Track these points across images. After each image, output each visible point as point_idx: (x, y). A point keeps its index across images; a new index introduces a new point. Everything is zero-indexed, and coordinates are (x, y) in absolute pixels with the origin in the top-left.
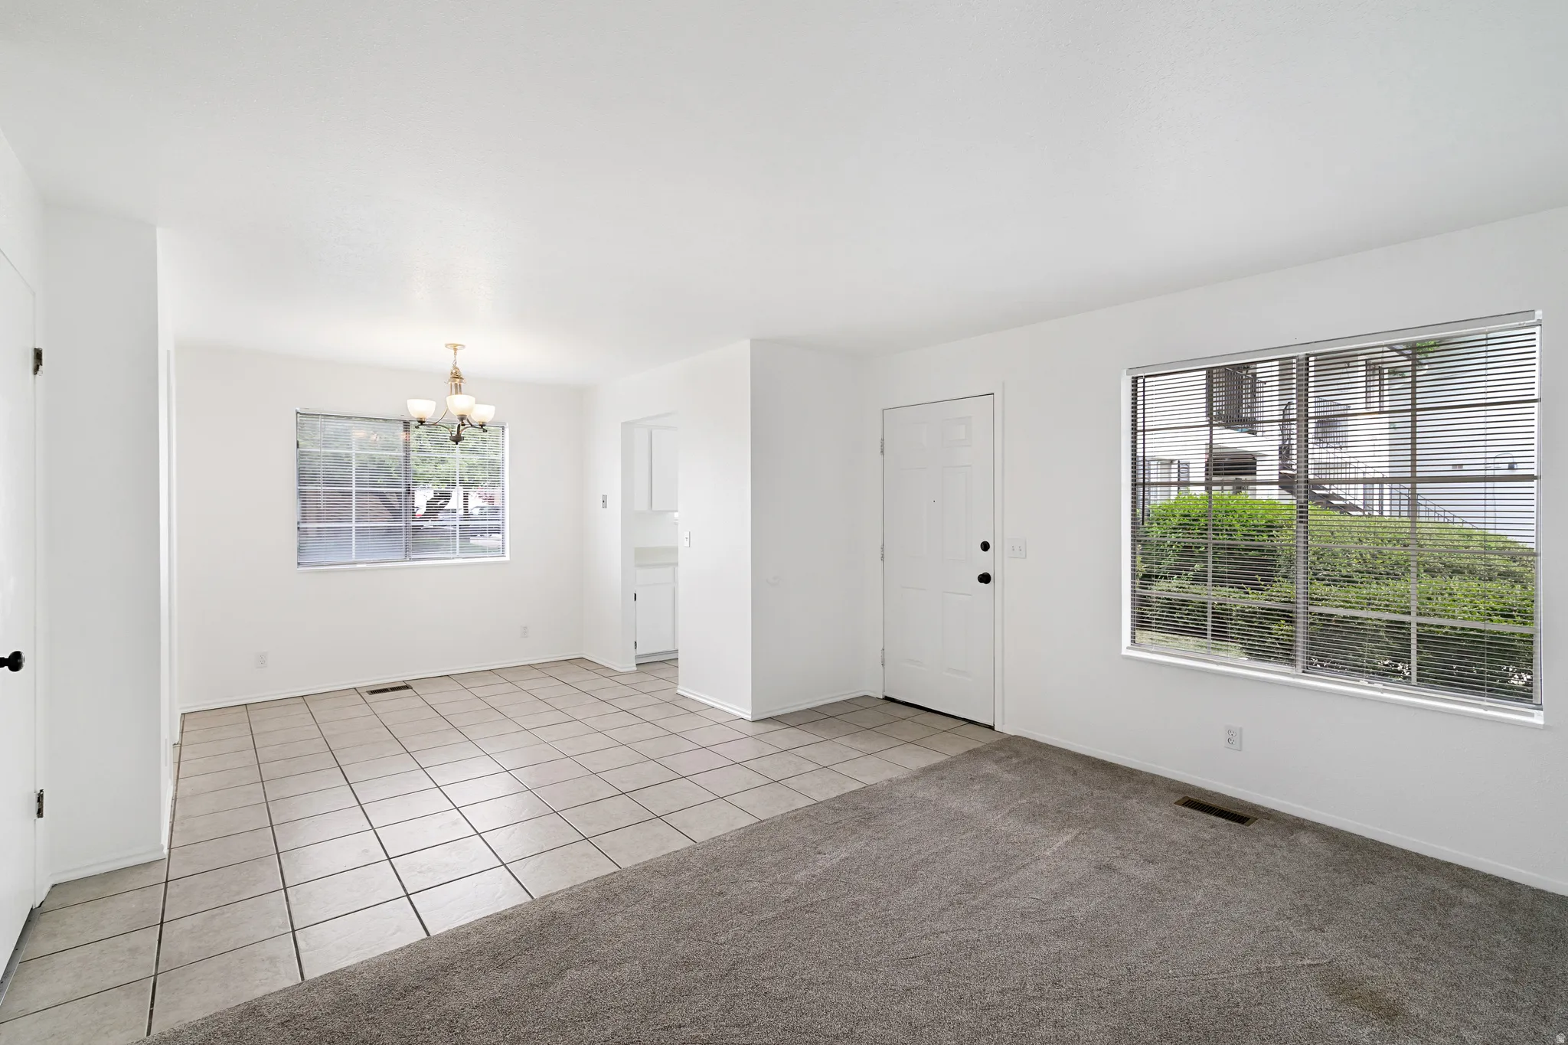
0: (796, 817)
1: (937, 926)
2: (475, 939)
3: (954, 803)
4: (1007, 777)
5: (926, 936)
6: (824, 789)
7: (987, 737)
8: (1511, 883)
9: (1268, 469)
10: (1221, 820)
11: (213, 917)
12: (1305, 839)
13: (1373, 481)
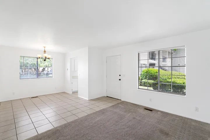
0: (93, 113)
1: (112, 128)
2: (45, 134)
3: (115, 110)
4: (122, 107)
5: (110, 129)
6: (98, 109)
7: (120, 101)
8: (182, 117)
9: (157, 65)
10: (149, 111)
11: (3, 133)
12: (159, 113)
13: (169, 67)
